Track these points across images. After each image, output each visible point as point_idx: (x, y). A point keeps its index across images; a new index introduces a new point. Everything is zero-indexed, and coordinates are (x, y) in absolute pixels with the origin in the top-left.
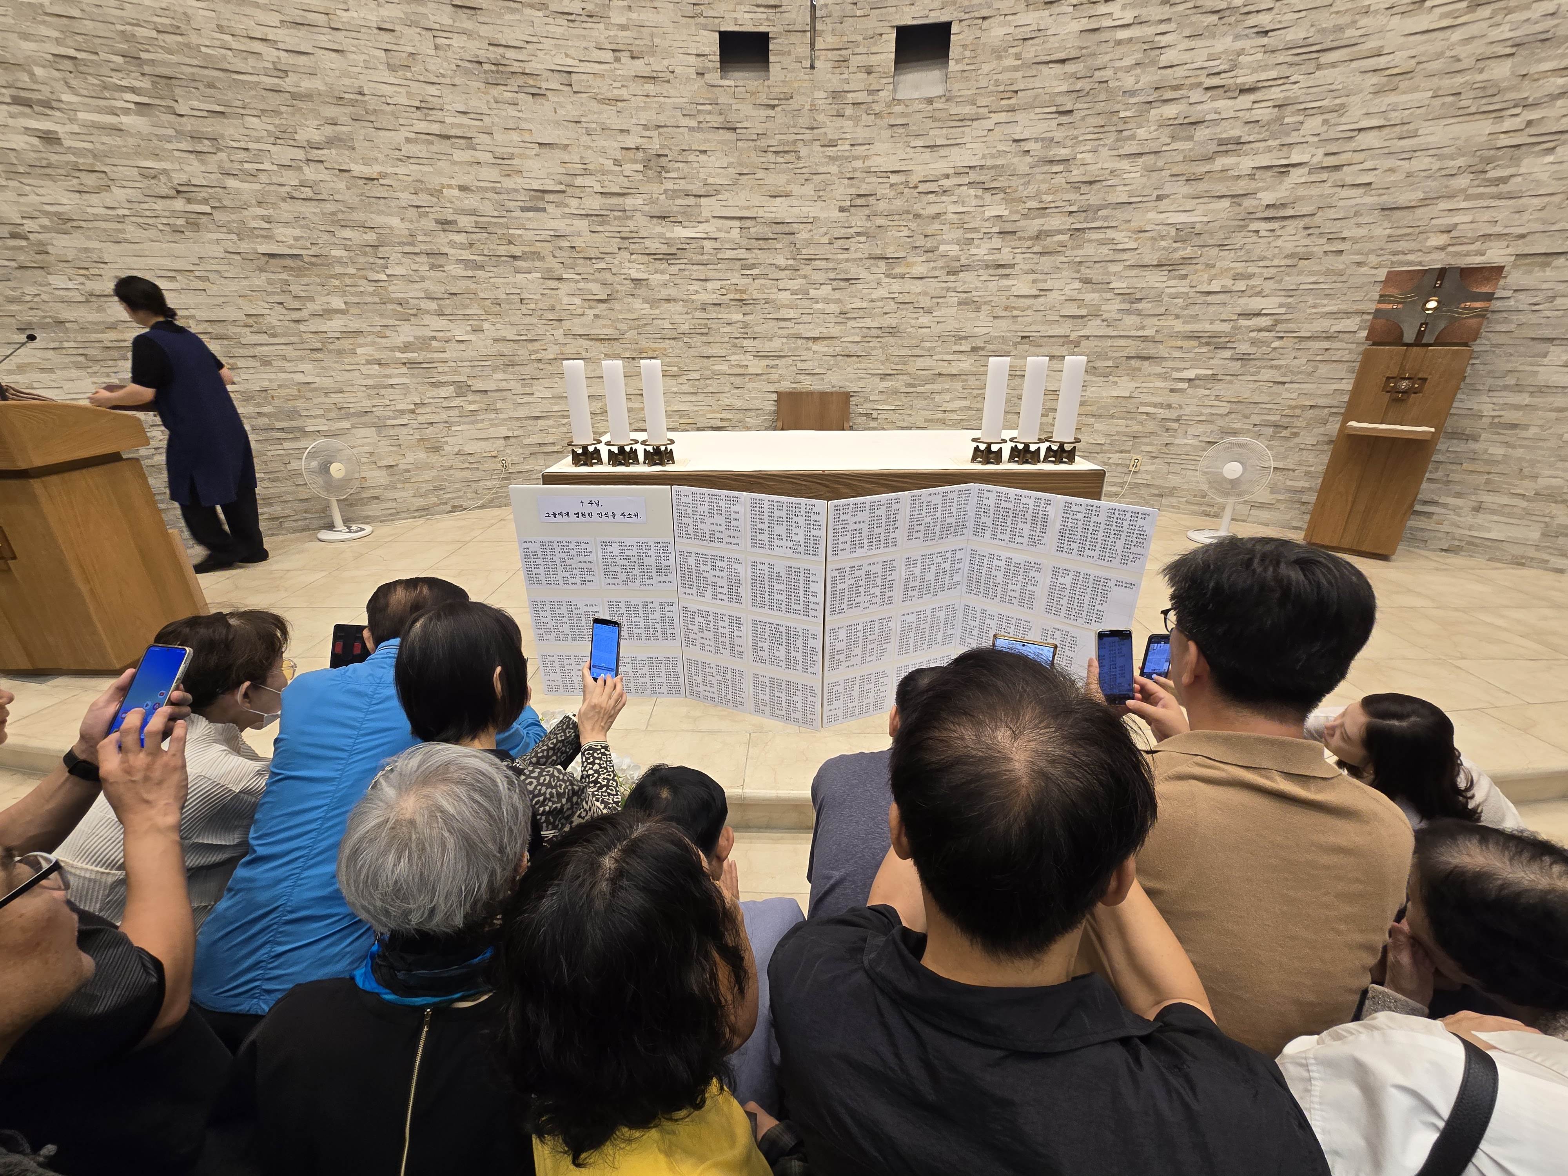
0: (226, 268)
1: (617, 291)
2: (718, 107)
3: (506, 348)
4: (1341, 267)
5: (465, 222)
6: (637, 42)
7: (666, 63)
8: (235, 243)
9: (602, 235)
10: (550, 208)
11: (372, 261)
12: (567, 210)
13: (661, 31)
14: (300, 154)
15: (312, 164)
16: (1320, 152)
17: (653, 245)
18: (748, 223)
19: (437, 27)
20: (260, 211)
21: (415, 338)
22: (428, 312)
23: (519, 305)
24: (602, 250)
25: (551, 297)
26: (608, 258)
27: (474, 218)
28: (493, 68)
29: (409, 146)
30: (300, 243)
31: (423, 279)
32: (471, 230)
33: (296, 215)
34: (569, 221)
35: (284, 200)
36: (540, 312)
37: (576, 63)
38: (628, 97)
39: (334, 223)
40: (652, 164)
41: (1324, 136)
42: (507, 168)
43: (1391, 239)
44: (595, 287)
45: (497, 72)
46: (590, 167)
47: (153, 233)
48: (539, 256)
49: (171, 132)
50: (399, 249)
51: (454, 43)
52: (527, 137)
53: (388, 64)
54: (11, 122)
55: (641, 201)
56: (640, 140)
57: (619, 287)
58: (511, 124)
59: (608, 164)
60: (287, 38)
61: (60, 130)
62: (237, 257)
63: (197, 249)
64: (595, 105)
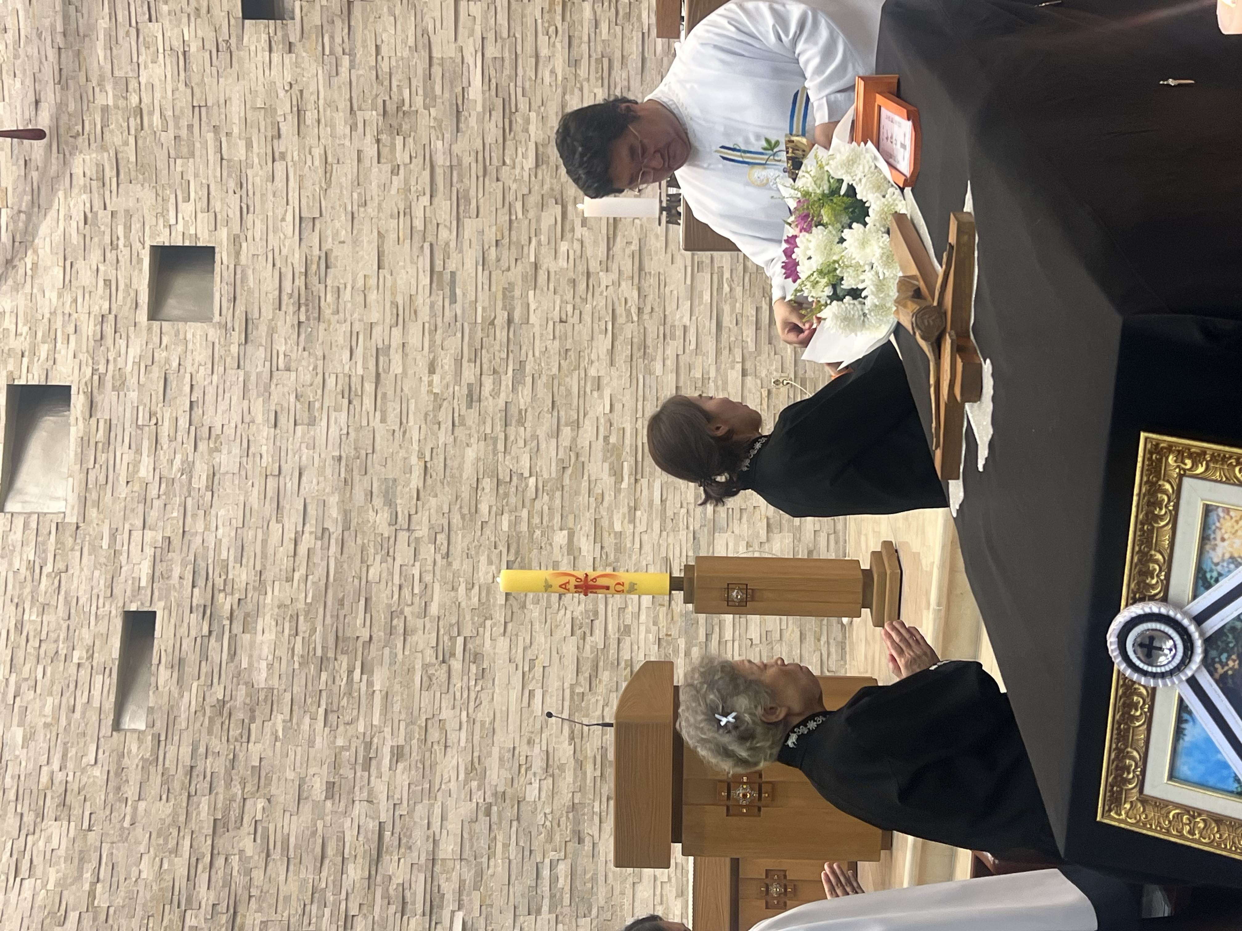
0: (520, 639)
1: (552, 189)
2: (325, 24)
3: (623, 352)
5: (469, 373)
6: (262, 130)
7: (282, 93)
8: (495, 624)
9: (481, 201)
10: (452, 266)
11: (513, 489)
12: (453, 244)
13: (248, 96)
14: (403, 536)
15: (412, 528)
17: (493, 133)
19: (268, 364)
20: (462, 589)
21: (604, 461)
23: (568, 326)
24: (500, 205)
25: (558, 282)
26: (510, 197)
28: (303, 309)
29: (389, 420)
30: (494, 558)
31: (535, 437)
32: (478, 369)
33: (465, 556)
34: (466, 244)
35: (450, 564)
36: (578, 300)
37: (290, 208)
38: (322, 147)
39: (472, 520)
40: (395, 124)
42: (407, 312)
45: (307, 305)
46: (402, 208)
47: (485, 697)
48: (508, 290)
49: (387, 651)
50: (501, 456)
51: (282, 349)
52: (373, 282)
53: (308, 425)
54: (385, 778)
55: (439, 143)
56: (368, 136)
57: (546, 187)
58: (360, 299)
59: (397, 182)
60: (292, 520)
61: (389, 743)
62: (510, 626)
63: (501, 661)
64: (333, 192)
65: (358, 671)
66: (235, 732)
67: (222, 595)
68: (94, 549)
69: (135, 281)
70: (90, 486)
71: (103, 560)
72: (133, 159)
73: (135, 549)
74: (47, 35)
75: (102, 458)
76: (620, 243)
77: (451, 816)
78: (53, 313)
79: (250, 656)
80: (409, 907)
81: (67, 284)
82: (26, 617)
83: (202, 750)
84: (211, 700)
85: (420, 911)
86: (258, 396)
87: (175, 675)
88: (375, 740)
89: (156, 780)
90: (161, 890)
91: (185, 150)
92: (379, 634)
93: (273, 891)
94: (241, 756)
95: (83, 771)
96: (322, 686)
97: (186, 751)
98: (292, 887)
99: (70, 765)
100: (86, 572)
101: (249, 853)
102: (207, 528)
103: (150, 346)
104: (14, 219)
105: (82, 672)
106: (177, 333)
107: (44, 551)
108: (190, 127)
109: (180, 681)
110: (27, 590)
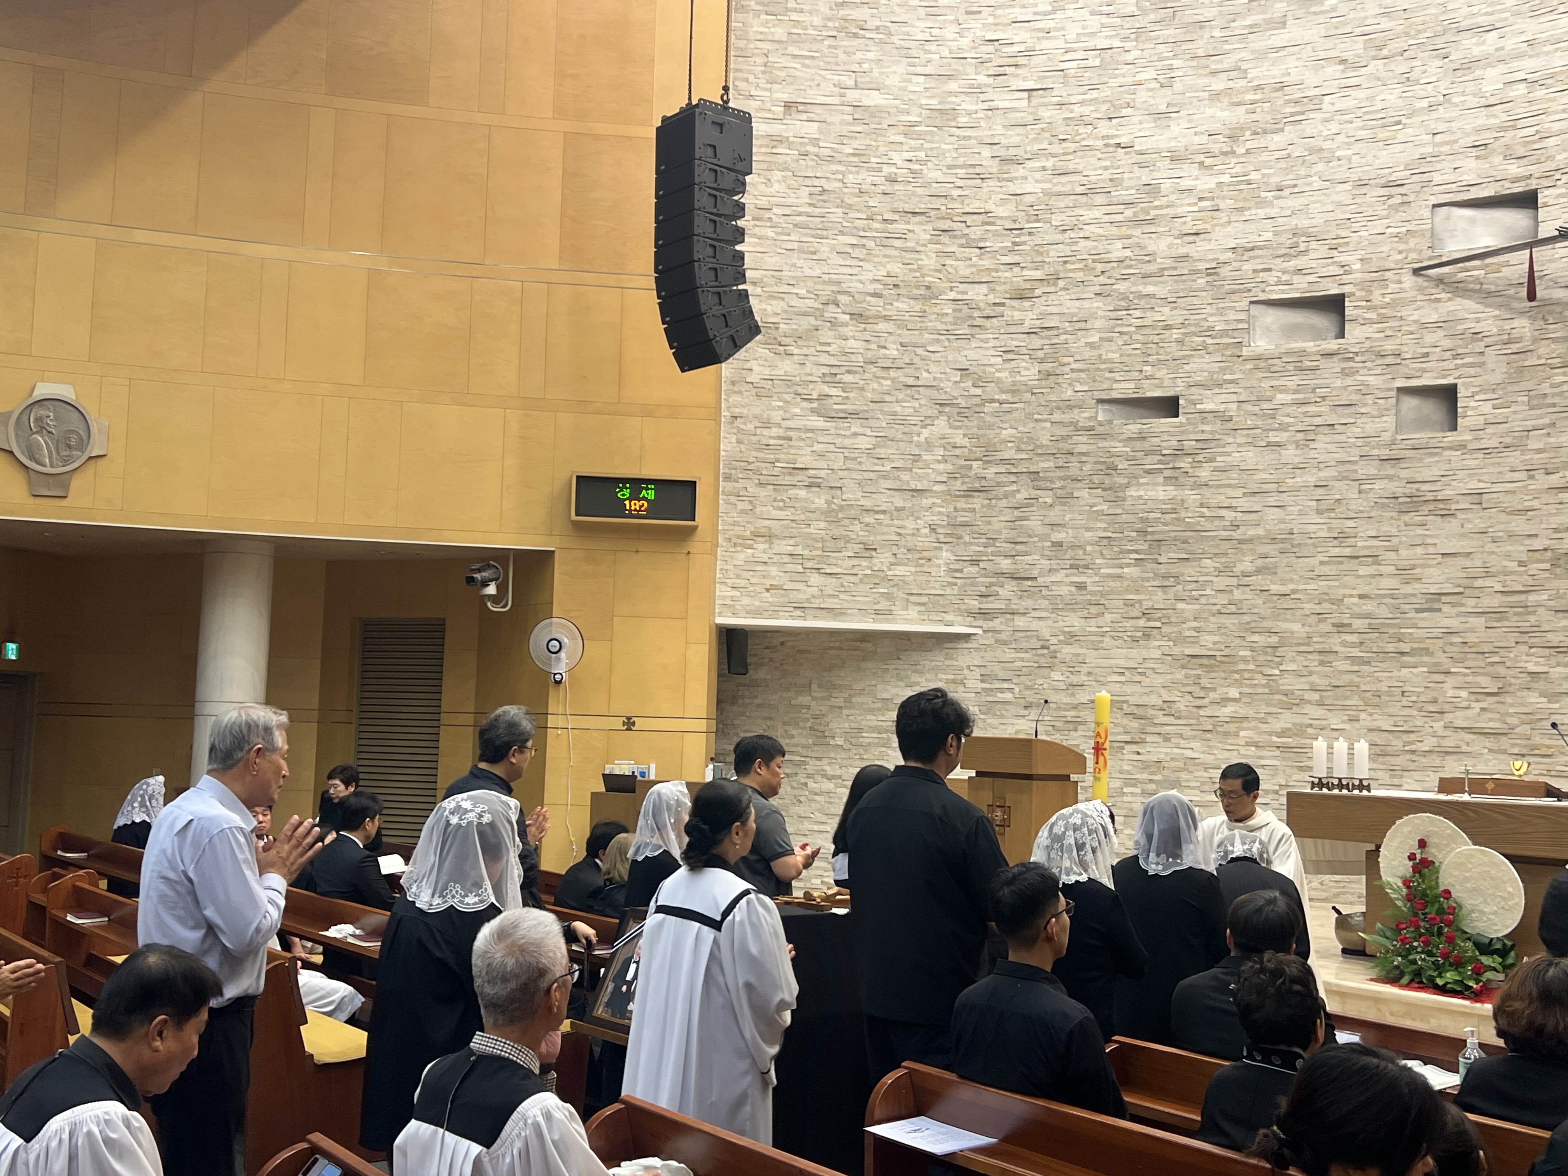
0: (1160, 666)
1: (1510, 685)
5: (1358, 624)
6: (1553, 460)
8: (1170, 648)
9: (1499, 630)
10: (1446, 609)
11: (1270, 658)
12: (1463, 609)
14: (1234, 581)
15: (1241, 588)
17: (1555, 639)
19: (1364, 477)
20: (1195, 624)
21: (1293, 724)
22: (1309, 702)
23: (1399, 698)
24: (1496, 644)
25: (1435, 690)
26: (1503, 652)
27: (1367, 621)
28: (1408, 500)
29: (1322, 567)
30: (1217, 646)
31: (1311, 674)
32: (1364, 631)
33: (1220, 625)
34: (1464, 619)
35: (1214, 615)
36: (1421, 704)
37: (1489, 485)
38: (1539, 507)
39: (1246, 630)
40: (1561, 562)
42: (1407, 577)
44: (1484, 681)
45: (1411, 502)
47: (1120, 642)
48: (1427, 651)
49: (1151, 575)
50: (1296, 649)
51: (1376, 487)
52: (1431, 550)
53: (1317, 510)
54: (1065, 579)
55: (1546, 597)
56: (1549, 542)
57: (1513, 681)
58: (1418, 541)
59: (1513, 566)
60: (1245, 503)
61: (1088, 580)
62: (1169, 658)
63: (1144, 653)
64: (1503, 517)
65: (1137, 556)
66: (1096, 479)
67: (1191, 460)
68: (1223, 370)
69: (1429, 374)
70: (1270, 361)
71: (1215, 376)
72: (1527, 363)
73: (1223, 398)
75: (1290, 367)
76: (1469, 737)
77: (1042, 623)
78: (1401, 318)
79: (1147, 484)
80: (984, 600)
81: (1424, 326)
82: (1174, 331)
83: (1084, 459)
84: (1117, 461)
85: (982, 606)
86: (1339, 472)
87: (1135, 435)
88: (1090, 571)
89: (1064, 432)
91: (1535, 402)
92: (1163, 569)
93: (994, 514)
94: (1079, 485)
95: (1070, 384)
96: (1126, 533)
97: (1083, 448)
98: (996, 525)
99: (1074, 375)
100: (1206, 367)
101: (1018, 496)
102: (1239, 445)
103: (1376, 391)
104: (1477, 280)
105: (1137, 374)
106: (1387, 410)
107: (1221, 336)
108: (1554, 405)
109: (1130, 439)
110: (1193, 329)
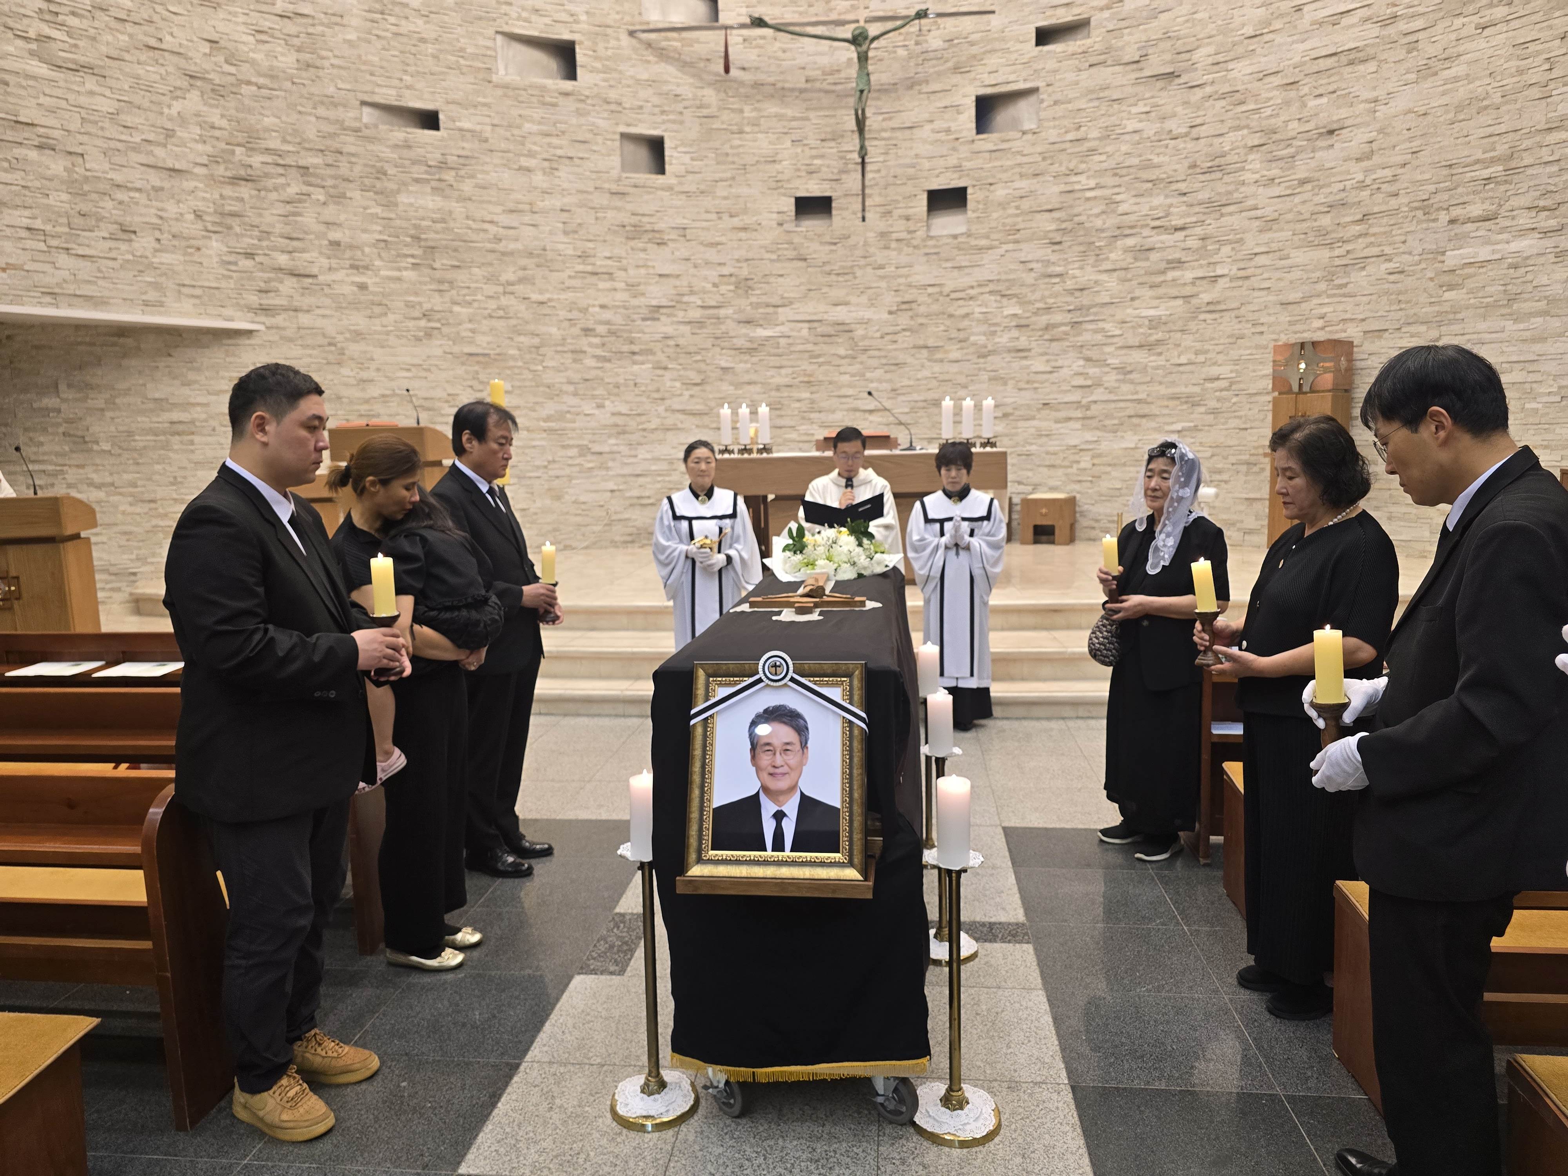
0: (442, 363)
4: (1265, 343)
5: (600, 329)
6: (734, 207)
7: (755, 218)
8: (450, 347)
9: (700, 336)
10: (663, 318)
12: (675, 319)
13: (752, 199)
16: (1235, 268)
17: (739, 342)
18: (816, 325)
19: (599, 206)
24: (700, 346)
27: (608, 327)
28: (633, 229)
29: (570, 280)
30: (490, 346)
32: (604, 334)
34: (676, 327)
36: (649, 393)
37: (690, 222)
38: (726, 242)
39: (514, 332)
40: (742, 285)
41: (1234, 258)
42: (635, 292)
43: (1290, 323)
45: (635, 231)
46: (695, 289)
47: (404, 341)
50: (554, 349)
51: (608, 215)
53: (564, 231)
54: (346, 279)
55: (731, 311)
56: (733, 270)
58: (641, 263)
60: (505, 220)
61: (369, 281)
62: (450, 356)
63: (428, 351)
65: (414, 261)
66: (367, 181)
67: (454, 174)
68: (477, 92)
69: (643, 125)
70: (516, 91)
71: (470, 97)
72: (714, 127)
73: (478, 119)
74: (781, 77)
75: (534, 100)
77: (326, 321)
78: (621, 72)
79: (416, 192)
80: (264, 295)
81: (638, 82)
82: (429, 45)
83: (354, 160)
84: (386, 166)
86: (579, 200)
87: (400, 143)
88: (370, 272)
89: (331, 129)
90: (258, 130)
91: (721, 159)
94: (352, 186)
95: (333, 81)
96: (401, 238)
97: (352, 149)
98: (269, 218)
99: (335, 72)
100: (462, 86)
101: (289, 190)
102: (495, 166)
103: (604, 133)
104: (675, 50)
105: (398, 82)
106: (613, 150)
107: (473, 60)
108: (734, 163)
109: (396, 146)
110: (447, 47)
